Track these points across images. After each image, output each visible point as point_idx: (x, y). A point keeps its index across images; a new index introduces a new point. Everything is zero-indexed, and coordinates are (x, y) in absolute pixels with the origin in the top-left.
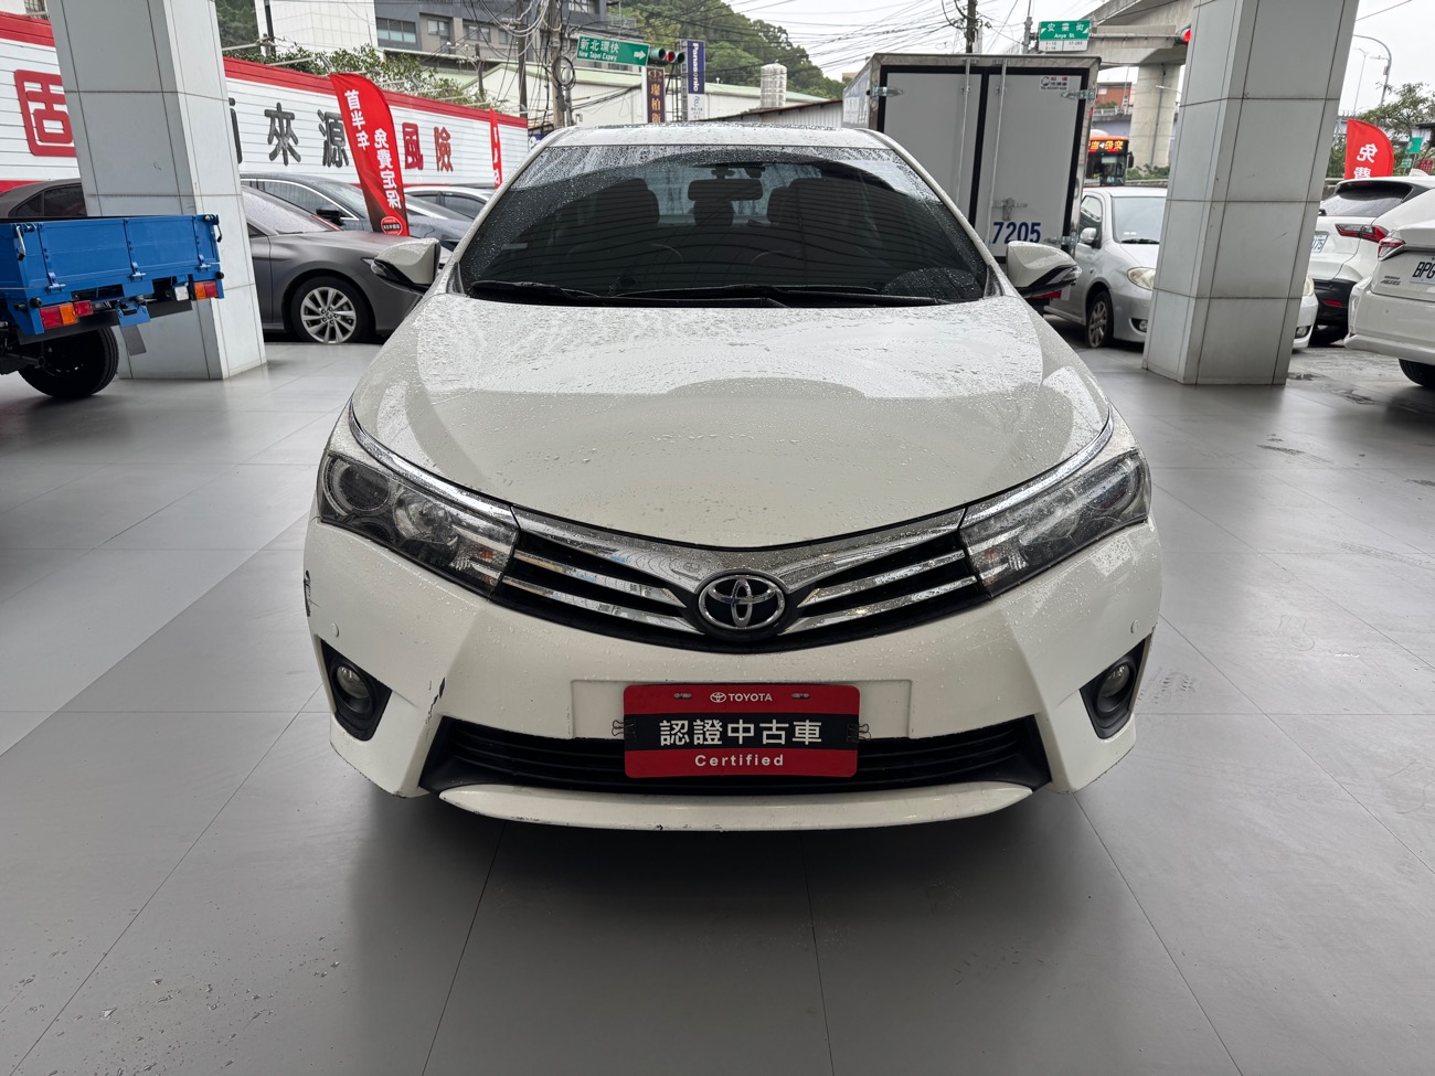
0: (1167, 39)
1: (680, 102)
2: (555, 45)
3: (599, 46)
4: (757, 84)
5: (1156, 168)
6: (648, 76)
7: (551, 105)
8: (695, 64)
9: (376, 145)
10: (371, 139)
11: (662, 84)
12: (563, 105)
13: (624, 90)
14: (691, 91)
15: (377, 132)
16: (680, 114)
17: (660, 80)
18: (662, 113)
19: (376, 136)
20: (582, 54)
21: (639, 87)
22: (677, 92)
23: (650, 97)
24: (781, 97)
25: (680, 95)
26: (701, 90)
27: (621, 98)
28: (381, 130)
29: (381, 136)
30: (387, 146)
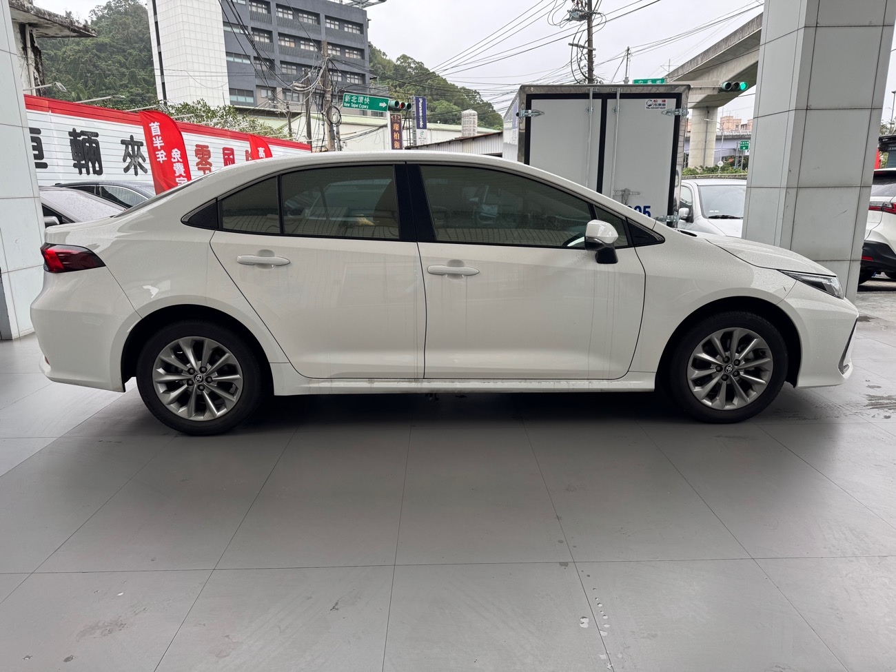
0: (714, 88)
1: (411, 134)
2: (328, 99)
3: (357, 100)
4: (460, 124)
5: (706, 167)
6: (391, 119)
7: (326, 137)
8: (421, 111)
9: (172, 159)
10: (169, 155)
11: (400, 124)
12: (334, 136)
13: (377, 128)
14: (419, 127)
15: (173, 151)
16: (412, 142)
17: (399, 121)
18: (400, 141)
19: (173, 154)
20: (346, 104)
21: (386, 126)
22: (409, 129)
23: (393, 131)
24: (474, 130)
25: (411, 130)
26: (425, 127)
27: (375, 133)
28: (176, 150)
29: (176, 153)
30: (181, 160)
